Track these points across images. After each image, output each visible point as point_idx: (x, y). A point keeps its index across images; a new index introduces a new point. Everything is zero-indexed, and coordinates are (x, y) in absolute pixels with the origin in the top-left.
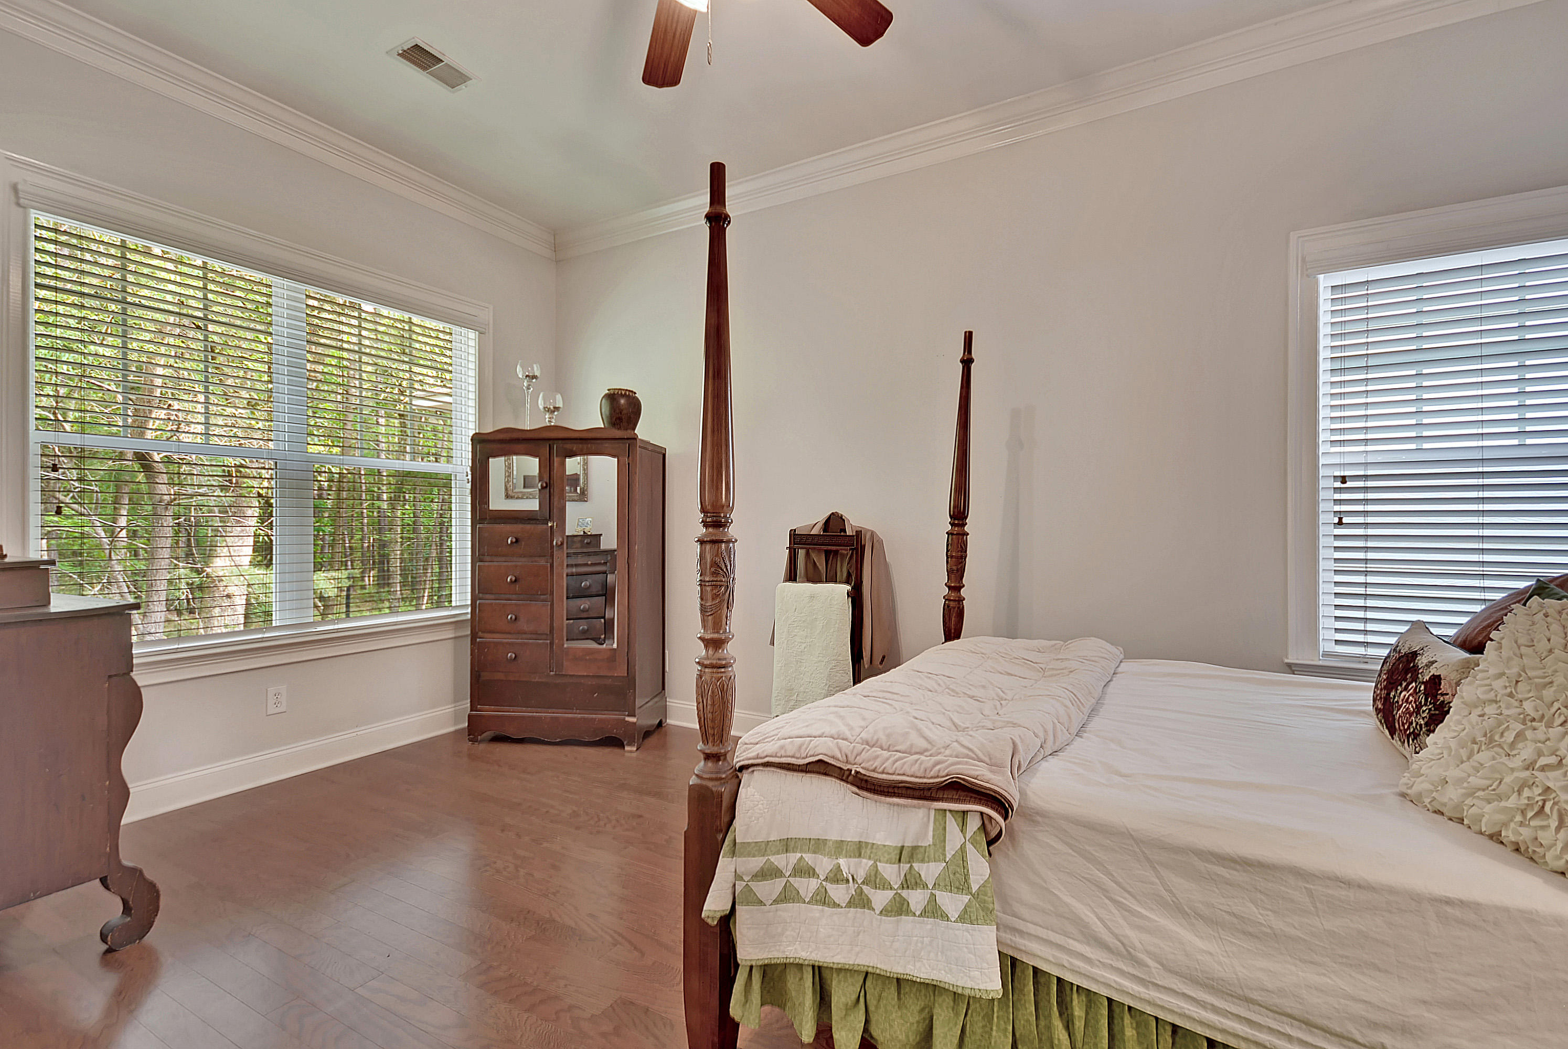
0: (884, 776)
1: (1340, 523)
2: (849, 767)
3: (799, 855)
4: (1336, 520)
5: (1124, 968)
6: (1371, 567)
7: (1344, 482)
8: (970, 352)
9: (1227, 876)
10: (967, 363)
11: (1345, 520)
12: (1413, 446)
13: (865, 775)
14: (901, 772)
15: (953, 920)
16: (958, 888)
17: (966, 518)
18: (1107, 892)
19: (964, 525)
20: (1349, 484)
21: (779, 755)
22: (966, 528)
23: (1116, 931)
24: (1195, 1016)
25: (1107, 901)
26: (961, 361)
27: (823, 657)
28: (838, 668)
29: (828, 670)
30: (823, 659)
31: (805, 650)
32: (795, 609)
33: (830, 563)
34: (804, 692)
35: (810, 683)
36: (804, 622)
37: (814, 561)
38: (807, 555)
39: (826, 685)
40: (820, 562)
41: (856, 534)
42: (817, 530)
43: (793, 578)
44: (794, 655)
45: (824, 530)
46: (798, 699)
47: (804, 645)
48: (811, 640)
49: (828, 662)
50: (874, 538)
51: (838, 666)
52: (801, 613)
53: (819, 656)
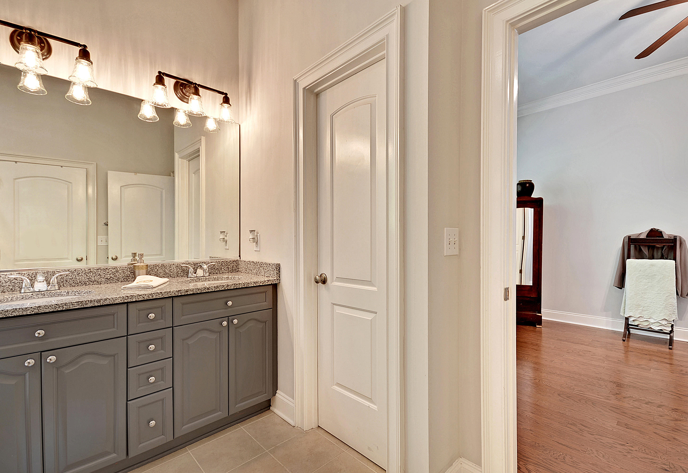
27: (661, 291)
28: (671, 297)
29: (665, 297)
30: (661, 292)
31: (648, 288)
32: (640, 271)
33: (650, 251)
34: (648, 306)
35: (652, 302)
36: (647, 276)
37: (640, 250)
38: (635, 248)
39: (664, 303)
40: (645, 251)
41: (674, 238)
42: (643, 236)
43: (629, 257)
44: (641, 290)
45: (647, 236)
46: (644, 309)
47: (647, 286)
48: (652, 284)
49: (664, 294)
50: (682, 240)
51: (671, 295)
52: (644, 272)
53: (658, 291)
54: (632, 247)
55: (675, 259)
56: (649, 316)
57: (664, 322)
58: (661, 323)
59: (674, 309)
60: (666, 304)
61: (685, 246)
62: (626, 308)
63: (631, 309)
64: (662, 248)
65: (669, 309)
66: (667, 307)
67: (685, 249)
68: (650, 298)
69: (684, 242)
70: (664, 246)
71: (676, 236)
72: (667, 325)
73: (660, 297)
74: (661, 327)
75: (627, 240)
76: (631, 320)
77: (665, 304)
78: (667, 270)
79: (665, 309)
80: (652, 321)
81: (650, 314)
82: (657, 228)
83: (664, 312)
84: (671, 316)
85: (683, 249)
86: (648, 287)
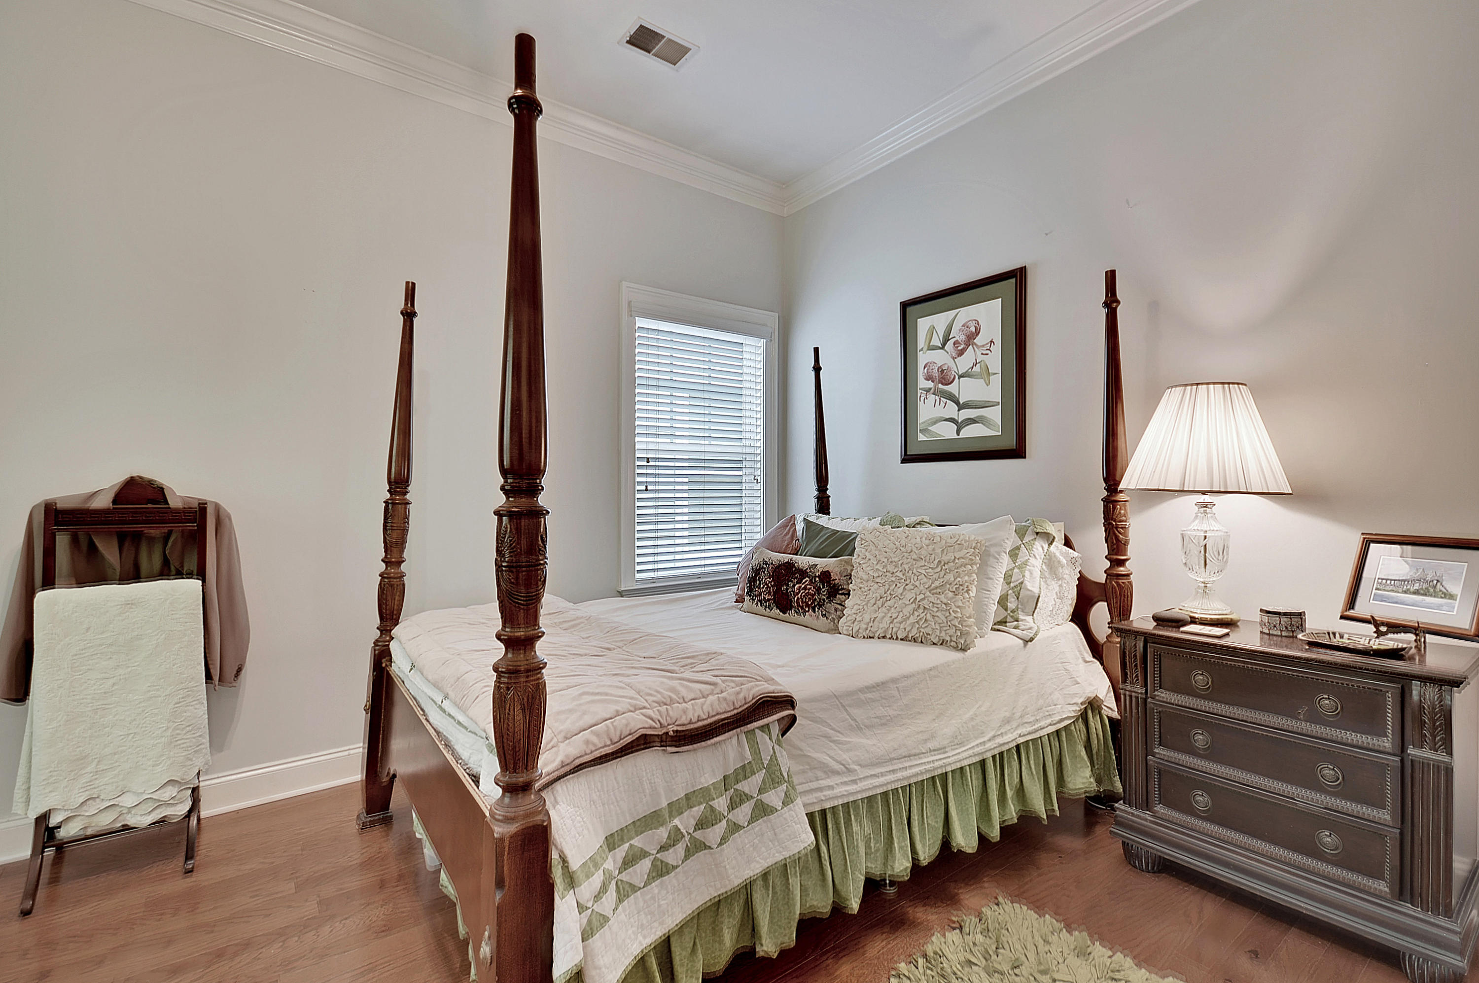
0: (700, 724)
1: (646, 490)
2: (664, 731)
3: (627, 845)
4: (644, 488)
5: (846, 779)
6: (661, 518)
7: (648, 462)
8: (413, 305)
9: (872, 697)
10: (409, 315)
11: (649, 488)
12: (669, 441)
13: (683, 731)
14: (714, 713)
15: (780, 808)
16: (778, 783)
17: (408, 486)
18: (830, 737)
19: (406, 493)
20: (651, 463)
21: (588, 751)
22: (408, 496)
23: (839, 759)
24: (877, 784)
25: (831, 744)
26: (402, 313)
27: (158, 690)
28: (189, 699)
29: (171, 706)
30: (159, 693)
31: (116, 687)
32: (88, 629)
33: (124, 554)
34: (115, 754)
35: (128, 735)
36: (111, 645)
37: (93, 549)
38: (75, 541)
39: (168, 728)
40: (110, 552)
41: (200, 507)
42: (103, 502)
43: (49, 582)
44: (89, 701)
45: (115, 502)
46: (102, 767)
47: (112, 681)
48: (129, 669)
49: (169, 695)
50: (221, 511)
51: (189, 696)
52: (103, 633)
53: (149, 691)
54: (62, 541)
55: (201, 574)
56: (119, 788)
57: (170, 792)
58: (160, 801)
59: (200, 736)
60: (175, 729)
61: (231, 533)
62: (32, 782)
63: (51, 783)
64: (166, 538)
65: (183, 741)
66: (179, 737)
67: (230, 543)
68: (124, 720)
69: (227, 519)
70: (170, 533)
71: (206, 504)
72: (178, 797)
73: (156, 711)
74: (158, 811)
75: (40, 517)
76: (53, 821)
77: (170, 731)
78: (178, 616)
79: (173, 744)
80: (128, 801)
81: (123, 780)
82: (148, 474)
83: (169, 758)
84: (190, 763)
85: (225, 541)
86: (114, 684)
